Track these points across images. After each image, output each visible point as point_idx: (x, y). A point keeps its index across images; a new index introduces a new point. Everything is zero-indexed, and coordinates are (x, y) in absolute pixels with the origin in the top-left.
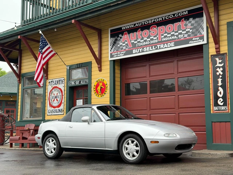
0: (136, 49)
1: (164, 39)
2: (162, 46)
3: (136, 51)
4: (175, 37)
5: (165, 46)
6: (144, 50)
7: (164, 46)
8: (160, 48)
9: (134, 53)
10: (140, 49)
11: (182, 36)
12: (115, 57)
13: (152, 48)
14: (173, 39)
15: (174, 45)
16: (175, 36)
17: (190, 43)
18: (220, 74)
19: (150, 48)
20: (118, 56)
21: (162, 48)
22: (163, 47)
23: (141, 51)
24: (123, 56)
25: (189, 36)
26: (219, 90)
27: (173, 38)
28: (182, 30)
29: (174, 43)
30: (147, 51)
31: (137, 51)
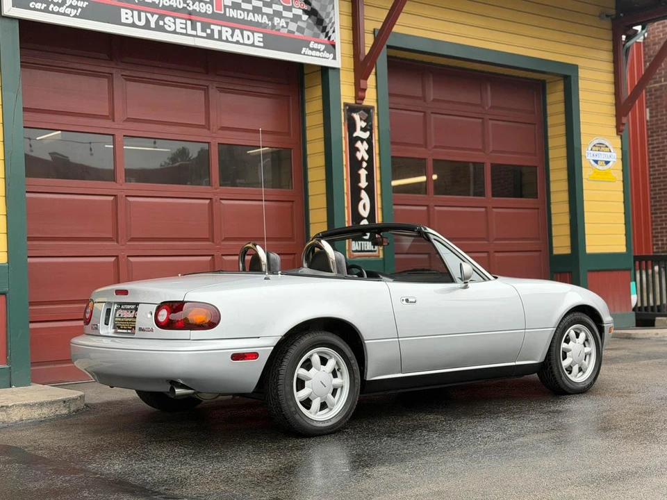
0: (132, 10)
1: (232, 13)
2: (226, 33)
3: (132, 16)
4: (265, 20)
5: (238, 39)
6: (165, 23)
7: (232, 36)
8: (220, 39)
9: (123, 20)
10: (149, 15)
11: (283, 22)
12: (35, 9)
13: (194, 28)
14: (258, 24)
15: (262, 44)
16: (265, 17)
17: (304, 54)
18: (362, 158)
19: (186, 24)
20: (53, 12)
21: (227, 41)
22: (230, 39)
23: (153, 25)
24: (75, 16)
25: (300, 29)
26: (361, 199)
27: (258, 18)
28: (282, 5)
29: (261, 35)
30: (174, 32)
31: (140, 20)
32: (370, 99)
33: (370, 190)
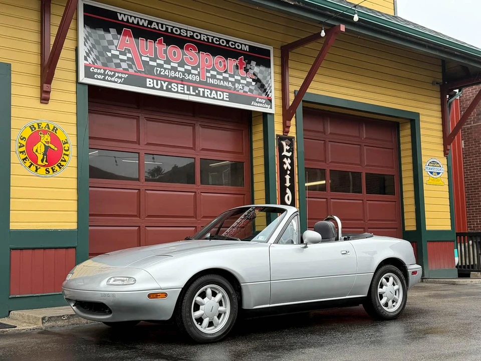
0: (153, 79)
1: (211, 81)
2: (207, 92)
3: (153, 83)
4: (230, 85)
5: (214, 96)
6: (172, 87)
7: (211, 94)
8: (203, 96)
9: (148, 85)
10: (163, 82)
11: (240, 86)
12: (97, 79)
13: (188, 90)
14: (226, 87)
15: (228, 99)
16: (230, 83)
17: (253, 105)
18: (287, 168)
19: (184, 87)
20: (108, 81)
21: (208, 97)
22: (209, 96)
23: (165, 88)
24: (120, 83)
25: (251, 91)
26: (287, 194)
27: (226, 84)
28: (240, 76)
29: (228, 94)
30: (177, 92)
31: (157, 85)
32: (292, 132)
33: (292, 188)
